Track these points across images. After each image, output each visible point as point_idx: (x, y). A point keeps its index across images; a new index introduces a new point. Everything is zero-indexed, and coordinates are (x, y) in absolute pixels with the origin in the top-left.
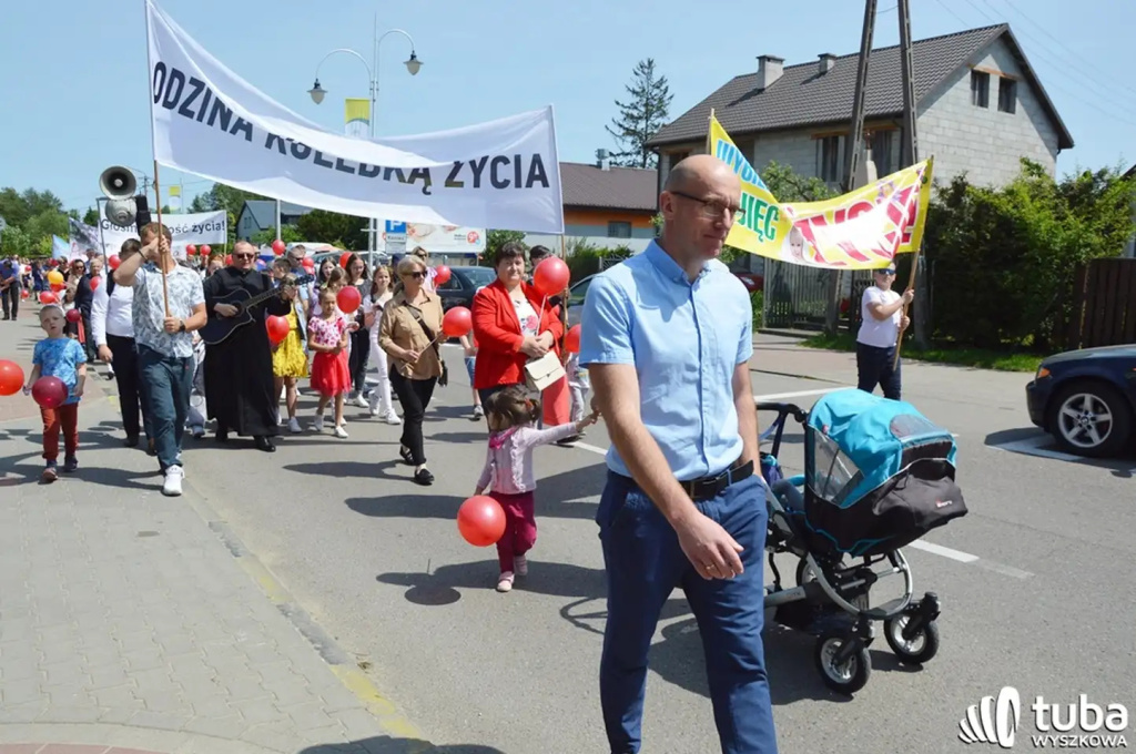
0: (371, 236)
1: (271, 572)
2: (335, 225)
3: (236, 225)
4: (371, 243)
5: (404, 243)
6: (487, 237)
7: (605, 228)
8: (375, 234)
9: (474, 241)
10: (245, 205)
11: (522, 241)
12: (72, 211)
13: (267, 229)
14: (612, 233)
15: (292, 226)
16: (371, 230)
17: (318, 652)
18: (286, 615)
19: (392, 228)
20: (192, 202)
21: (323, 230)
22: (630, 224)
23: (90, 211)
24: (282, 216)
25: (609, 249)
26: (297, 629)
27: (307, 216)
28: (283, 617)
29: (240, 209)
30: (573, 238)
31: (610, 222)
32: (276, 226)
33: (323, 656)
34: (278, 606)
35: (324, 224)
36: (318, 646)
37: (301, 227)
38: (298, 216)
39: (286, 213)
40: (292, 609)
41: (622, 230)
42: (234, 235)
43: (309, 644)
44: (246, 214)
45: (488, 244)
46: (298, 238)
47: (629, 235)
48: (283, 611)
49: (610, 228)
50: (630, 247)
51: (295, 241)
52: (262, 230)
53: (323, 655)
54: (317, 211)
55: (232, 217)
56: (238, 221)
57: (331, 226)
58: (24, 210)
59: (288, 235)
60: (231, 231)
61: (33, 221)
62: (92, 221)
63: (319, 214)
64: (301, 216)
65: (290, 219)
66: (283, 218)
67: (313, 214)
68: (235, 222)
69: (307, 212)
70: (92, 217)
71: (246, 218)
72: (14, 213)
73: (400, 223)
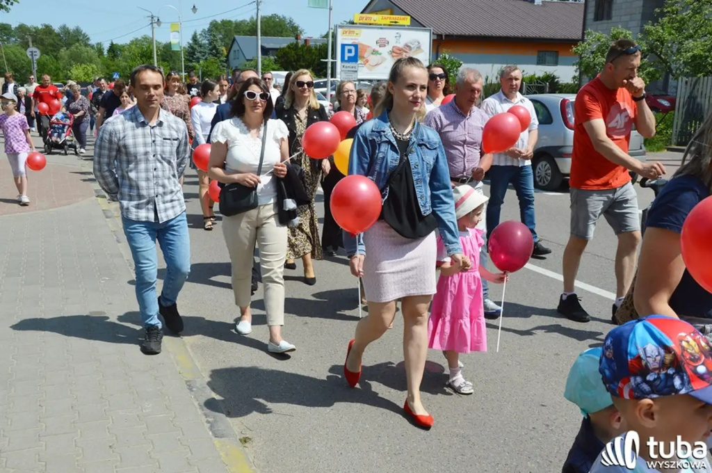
0: (329, 65)
1: (189, 350)
2: (307, 57)
3: (227, 56)
4: (329, 71)
5: (356, 71)
7: (535, 57)
8: (334, 65)
10: (234, 40)
12: (98, 44)
13: (251, 60)
14: (541, 62)
15: (272, 58)
16: (330, 60)
17: (209, 425)
18: (191, 390)
19: (346, 59)
20: (191, 37)
21: (298, 60)
22: (557, 52)
23: (112, 44)
24: (263, 48)
25: (536, 76)
26: (196, 404)
27: (283, 48)
28: (189, 391)
29: (230, 42)
31: (539, 52)
32: (257, 57)
33: (211, 430)
34: (187, 382)
35: (297, 55)
36: (210, 420)
37: (279, 58)
38: (276, 49)
39: (268, 46)
40: (198, 385)
41: (548, 58)
42: (225, 64)
43: (204, 417)
44: (235, 47)
46: (275, 67)
47: (556, 63)
48: (189, 386)
49: (539, 57)
50: (556, 74)
51: (274, 70)
52: (248, 60)
53: (211, 428)
54: (292, 44)
55: (224, 50)
56: (228, 53)
57: (304, 57)
58: (59, 43)
59: (268, 65)
60: (223, 61)
61: (63, 52)
62: (114, 52)
63: (294, 47)
64: (280, 49)
65: (271, 52)
66: (265, 51)
67: (289, 47)
68: (225, 53)
69: (284, 45)
70: (113, 49)
71: (235, 51)
72: (52, 45)
73: (353, 54)
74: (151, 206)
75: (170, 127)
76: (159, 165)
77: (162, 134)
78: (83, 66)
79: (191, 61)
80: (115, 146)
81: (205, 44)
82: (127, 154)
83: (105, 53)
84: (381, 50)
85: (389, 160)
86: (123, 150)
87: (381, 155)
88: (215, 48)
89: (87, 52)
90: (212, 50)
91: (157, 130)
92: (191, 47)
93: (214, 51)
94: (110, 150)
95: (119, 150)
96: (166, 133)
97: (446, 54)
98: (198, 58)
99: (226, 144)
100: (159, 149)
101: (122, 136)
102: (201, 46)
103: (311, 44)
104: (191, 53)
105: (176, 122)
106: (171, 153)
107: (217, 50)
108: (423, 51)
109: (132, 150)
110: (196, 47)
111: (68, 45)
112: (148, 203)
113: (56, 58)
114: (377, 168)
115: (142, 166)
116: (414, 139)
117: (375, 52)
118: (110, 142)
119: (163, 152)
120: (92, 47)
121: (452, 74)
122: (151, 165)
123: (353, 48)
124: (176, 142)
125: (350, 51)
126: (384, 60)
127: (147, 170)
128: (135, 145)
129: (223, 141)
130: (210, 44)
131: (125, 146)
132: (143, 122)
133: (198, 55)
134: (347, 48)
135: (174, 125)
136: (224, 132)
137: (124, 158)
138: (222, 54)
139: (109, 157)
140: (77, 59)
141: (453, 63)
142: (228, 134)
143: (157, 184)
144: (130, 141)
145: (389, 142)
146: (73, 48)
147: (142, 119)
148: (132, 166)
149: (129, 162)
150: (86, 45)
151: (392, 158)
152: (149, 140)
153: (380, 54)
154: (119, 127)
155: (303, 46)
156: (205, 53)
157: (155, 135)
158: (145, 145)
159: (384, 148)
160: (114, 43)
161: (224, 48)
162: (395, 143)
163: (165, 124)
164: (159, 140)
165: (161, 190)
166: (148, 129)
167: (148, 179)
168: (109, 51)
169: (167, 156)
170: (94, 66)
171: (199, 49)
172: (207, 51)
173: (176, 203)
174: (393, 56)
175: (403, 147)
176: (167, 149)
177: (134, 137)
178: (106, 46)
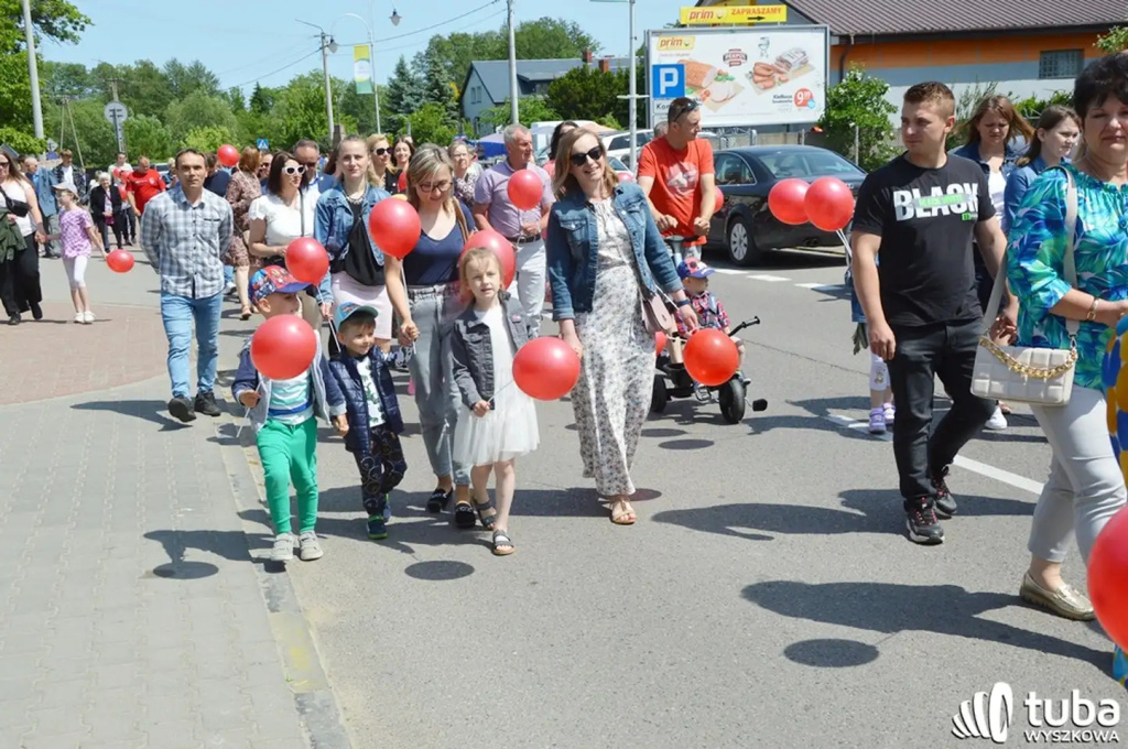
0: (634, 106)
2: (604, 92)
3: (460, 100)
4: (634, 116)
6: (827, 95)
7: (1034, 63)
8: (642, 104)
9: (804, 104)
10: (471, 69)
11: (883, 97)
12: (235, 90)
13: (503, 104)
14: (1044, 72)
15: (540, 97)
16: (634, 96)
20: (394, 68)
21: (585, 101)
23: (258, 89)
24: (521, 80)
25: (1037, 101)
27: (561, 79)
29: (465, 74)
30: (973, 85)
31: (1042, 53)
32: (511, 98)
35: (585, 90)
37: (552, 97)
38: (548, 81)
39: (531, 76)
41: (1062, 63)
42: (455, 114)
44: (474, 82)
45: (827, 107)
46: (547, 113)
49: (1043, 63)
51: (544, 119)
52: (497, 104)
54: (575, 71)
55: (453, 88)
56: (462, 94)
57: (598, 93)
58: (166, 92)
59: (534, 112)
60: (452, 109)
61: (175, 108)
62: (261, 101)
63: (579, 76)
64: (553, 80)
65: (538, 86)
66: (527, 86)
67: (570, 76)
68: (457, 94)
69: (562, 73)
70: (260, 98)
71: (473, 89)
72: (155, 97)
73: (674, 83)
74: (190, 283)
75: (212, 208)
76: (199, 244)
77: (203, 215)
78: (207, 130)
79: (396, 112)
80: (157, 224)
81: (419, 80)
82: (168, 232)
83: (247, 104)
84: (731, 71)
85: (345, 221)
86: (165, 228)
87: (337, 218)
88: (437, 85)
89: (214, 105)
90: (431, 90)
91: (198, 211)
92: (396, 86)
93: (437, 92)
94: (153, 227)
95: (161, 227)
96: (208, 213)
97: (856, 71)
98: (408, 105)
99: (265, 220)
100: (199, 229)
101: (163, 215)
102: (412, 84)
103: (611, 68)
104: (395, 97)
105: (219, 204)
106: (212, 233)
107: (441, 89)
108: (813, 69)
109: (173, 229)
110: (404, 85)
111: (182, 95)
112: (187, 280)
113: (161, 118)
114: (336, 228)
115: (182, 245)
116: (366, 201)
117: (721, 76)
118: (153, 219)
119: (203, 232)
120: (224, 96)
121: (869, 108)
122: (191, 244)
123: (675, 72)
124: (217, 223)
125: (669, 77)
126: (739, 89)
127: (187, 249)
128: (176, 225)
129: (262, 217)
130: (429, 79)
131: (167, 224)
132: (185, 203)
133: (407, 99)
134: (663, 72)
135: (217, 207)
136: (262, 208)
137: (165, 234)
138: (450, 96)
139: (152, 233)
140: (199, 118)
141: (870, 87)
142: (266, 210)
143: (196, 262)
144: (171, 220)
145: (343, 207)
146: (190, 99)
147: (184, 199)
148: (172, 243)
149: (169, 239)
150: (213, 93)
151: (347, 219)
152: (190, 220)
153: (732, 79)
154: (162, 206)
155: (596, 73)
156: (420, 95)
157: (196, 216)
158: (186, 224)
159: (340, 212)
160: (262, 87)
161: (453, 86)
162: (348, 207)
163: (207, 205)
164: (199, 220)
165: (200, 268)
166: (190, 211)
167: (187, 257)
168: (253, 101)
169: (208, 235)
170: (225, 129)
171: (409, 89)
172: (424, 92)
173: (215, 282)
174: (756, 82)
175: (357, 209)
176: (208, 229)
177: (176, 216)
178: (248, 94)
